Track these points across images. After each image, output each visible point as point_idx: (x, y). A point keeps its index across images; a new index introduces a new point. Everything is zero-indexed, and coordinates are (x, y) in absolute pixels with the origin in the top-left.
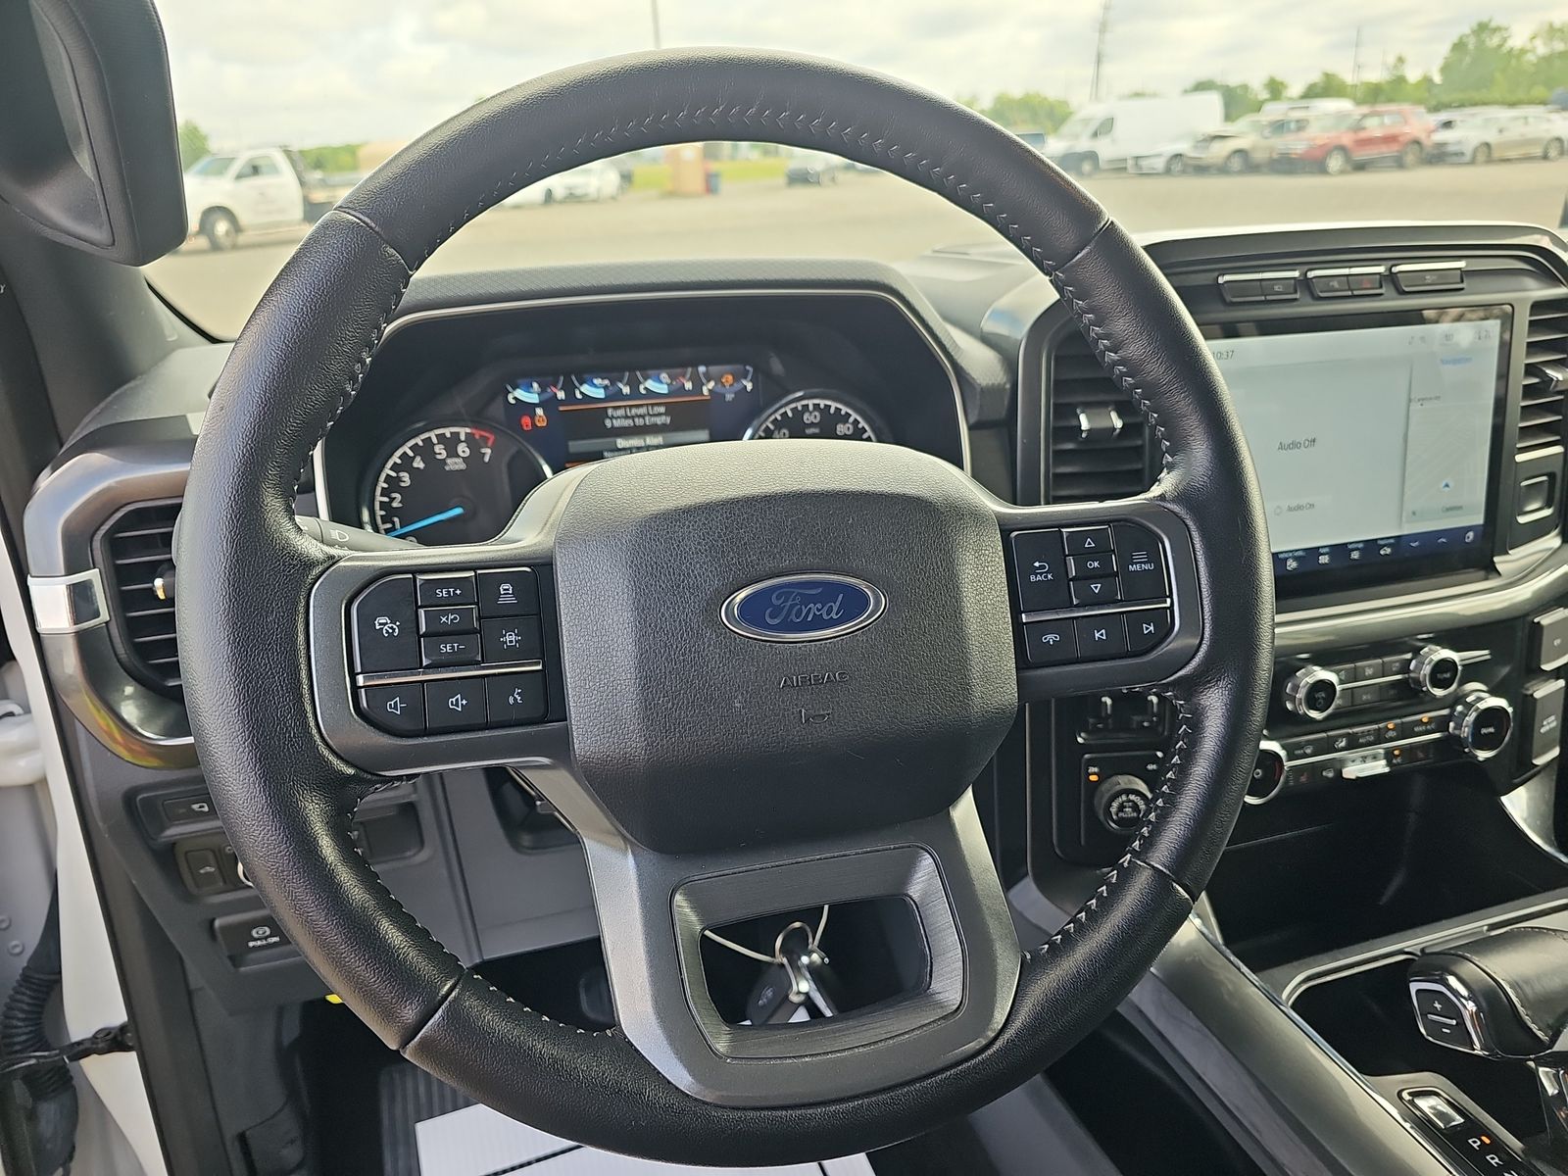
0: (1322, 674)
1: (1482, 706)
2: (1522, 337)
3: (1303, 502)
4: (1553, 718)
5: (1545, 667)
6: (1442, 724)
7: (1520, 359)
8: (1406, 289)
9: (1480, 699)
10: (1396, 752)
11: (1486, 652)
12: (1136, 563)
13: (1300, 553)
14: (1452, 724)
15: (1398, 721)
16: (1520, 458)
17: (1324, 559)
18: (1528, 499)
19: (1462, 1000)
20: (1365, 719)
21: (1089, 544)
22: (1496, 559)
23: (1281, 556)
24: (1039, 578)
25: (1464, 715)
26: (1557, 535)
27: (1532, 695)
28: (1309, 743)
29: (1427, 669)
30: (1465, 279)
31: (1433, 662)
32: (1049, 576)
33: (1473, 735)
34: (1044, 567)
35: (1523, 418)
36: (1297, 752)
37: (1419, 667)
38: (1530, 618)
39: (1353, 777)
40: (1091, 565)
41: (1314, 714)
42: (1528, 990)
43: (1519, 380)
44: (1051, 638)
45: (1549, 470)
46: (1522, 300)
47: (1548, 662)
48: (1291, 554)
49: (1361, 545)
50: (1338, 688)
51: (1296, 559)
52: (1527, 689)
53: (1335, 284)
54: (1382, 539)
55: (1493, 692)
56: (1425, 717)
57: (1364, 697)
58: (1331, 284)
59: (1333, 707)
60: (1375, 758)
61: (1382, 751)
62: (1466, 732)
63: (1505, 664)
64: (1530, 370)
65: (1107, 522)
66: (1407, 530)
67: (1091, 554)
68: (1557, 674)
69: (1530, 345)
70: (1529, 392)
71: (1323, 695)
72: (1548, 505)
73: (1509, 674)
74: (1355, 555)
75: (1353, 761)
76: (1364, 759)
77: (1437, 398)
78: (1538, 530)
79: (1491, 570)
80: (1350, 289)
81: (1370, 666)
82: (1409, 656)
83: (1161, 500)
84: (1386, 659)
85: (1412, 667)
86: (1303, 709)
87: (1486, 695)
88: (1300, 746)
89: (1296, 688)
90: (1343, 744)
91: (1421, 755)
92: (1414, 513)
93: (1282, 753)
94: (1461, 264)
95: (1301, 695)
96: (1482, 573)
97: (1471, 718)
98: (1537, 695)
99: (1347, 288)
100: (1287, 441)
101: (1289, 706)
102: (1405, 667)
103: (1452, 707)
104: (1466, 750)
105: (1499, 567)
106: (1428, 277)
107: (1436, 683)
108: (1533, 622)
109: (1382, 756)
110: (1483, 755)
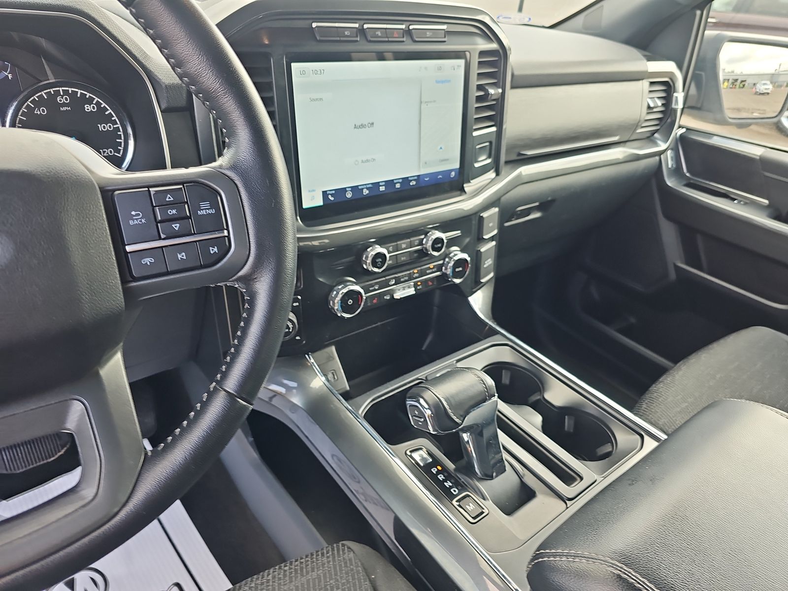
0: (379, 249)
1: (456, 258)
2: (475, 70)
3: (369, 158)
4: (489, 260)
5: (486, 237)
6: (439, 268)
7: (474, 82)
8: (417, 39)
9: (455, 255)
10: (419, 283)
11: (459, 232)
12: (202, 210)
13: (370, 186)
14: (444, 268)
15: (419, 268)
16: (475, 134)
17: (382, 189)
18: (480, 154)
19: (425, 409)
20: (404, 268)
21: (169, 198)
22: (465, 185)
23: (360, 187)
24: (136, 222)
25: (448, 263)
26: (494, 172)
27: (480, 251)
28: (376, 283)
29: (430, 243)
30: (446, 37)
31: (433, 240)
32: (143, 221)
33: (453, 273)
34: (139, 215)
35: (476, 113)
36: (371, 289)
37: (427, 242)
38: (479, 214)
39: (399, 298)
40: (170, 212)
41: (376, 270)
42: (452, 401)
43: (474, 93)
44: (147, 261)
45: (490, 140)
46: (475, 50)
47: (487, 234)
48: (365, 186)
49: (401, 181)
50: (388, 256)
51: (367, 188)
52: (479, 247)
53: (379, 33)
54: (411, 177)
55: (462, 251)
56: (431, 266)
57: (403, 259)
58: (377, 33)
59: (386, 265)
60: (409, 287)
61: (413, 284)
62: (449, 272)
63: (468, 237)
64: (480, 88)
65: (182, 183)
66: (423, 172)
67: (171, 205)
68: (492, 239)
69: (479, 74)
70: (479, 99)
71: (381, 260)
72: (489, 157)
73: (469, 242)
74: (398, 186)
75: (399, 290)
76: (404, 288)
77: (434, 101)
78: (484, 170)
79: (462, 190)
80: (387, 37)
81: (404, 243)
82: (423, 237)
83: (220, 168)
84: (412, 239)
85: (424, 242)
86: (371, 268)
87: (459, 252)
88: (372, 286)
89: (367, 258)
90: (393, 282)
91: (430, 283)
92: (426, 163)
93: (362, 291)
94: (444, 27)
95: (369, 261)
96: (459, 193)
97: (451, 264)
98: (483, 250)
99: (385, 36)
100: (358, 124)
101: (365, 267)
102: (421, 243)
103: (444, 259)
104: (450, 279)
105: (466, 189)
106: (428, 33)
107: (434, 249)
108: (480, 216)
109: (413, 286)
110: (457, 281)
